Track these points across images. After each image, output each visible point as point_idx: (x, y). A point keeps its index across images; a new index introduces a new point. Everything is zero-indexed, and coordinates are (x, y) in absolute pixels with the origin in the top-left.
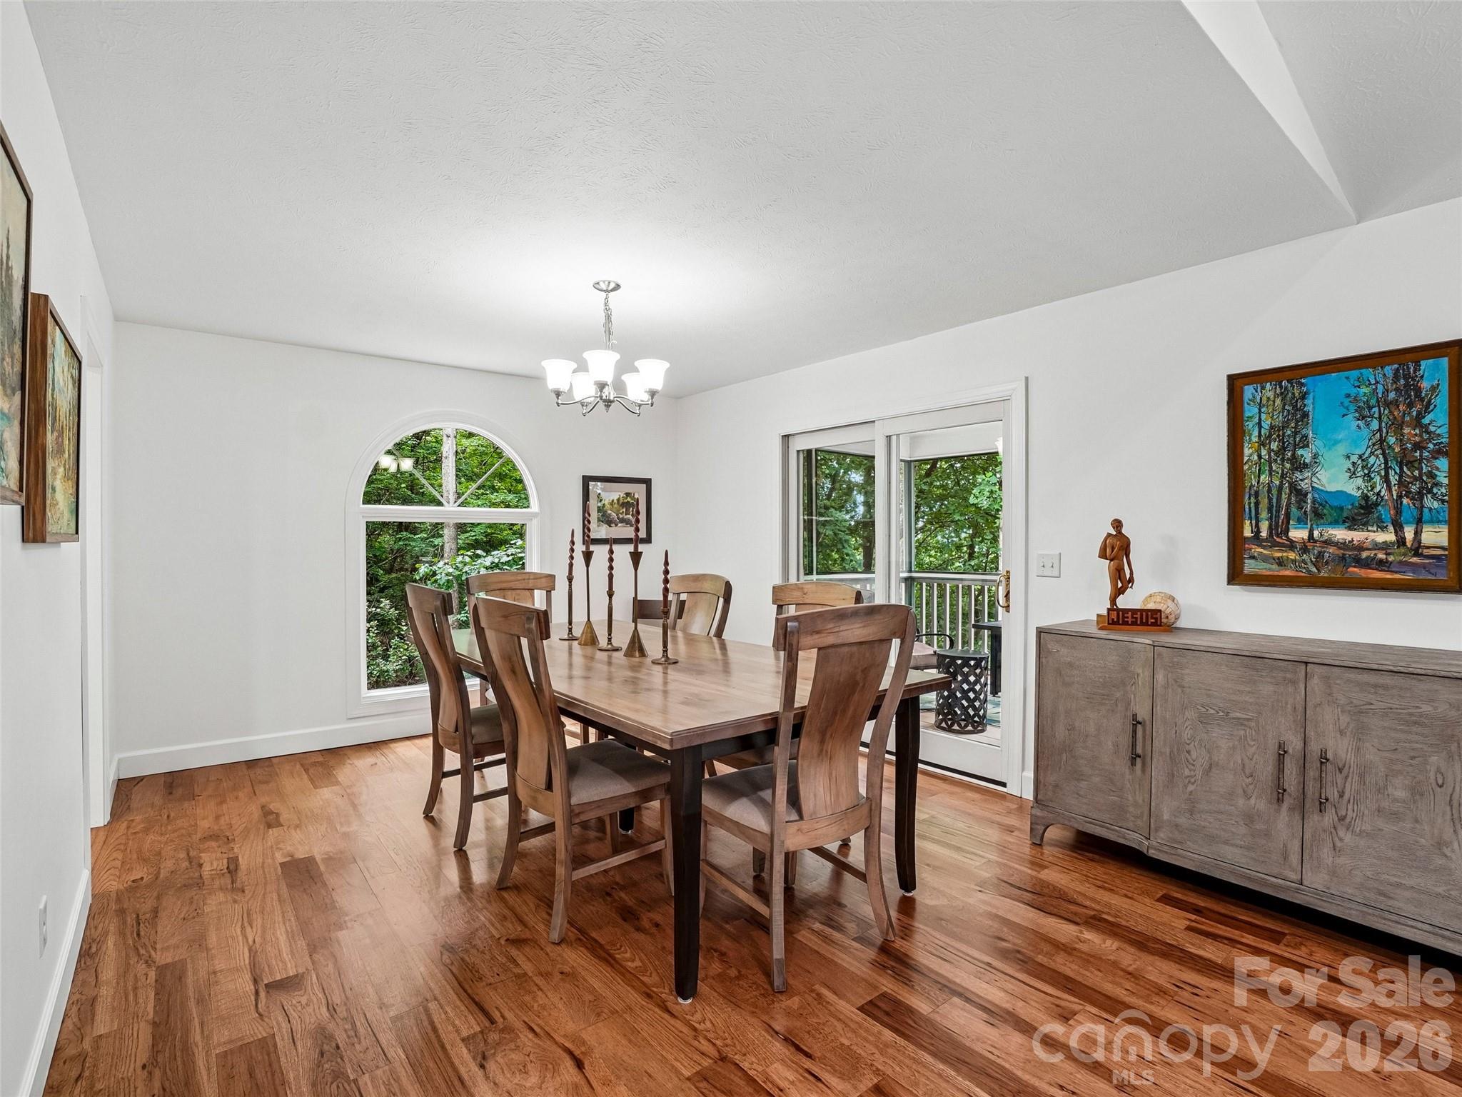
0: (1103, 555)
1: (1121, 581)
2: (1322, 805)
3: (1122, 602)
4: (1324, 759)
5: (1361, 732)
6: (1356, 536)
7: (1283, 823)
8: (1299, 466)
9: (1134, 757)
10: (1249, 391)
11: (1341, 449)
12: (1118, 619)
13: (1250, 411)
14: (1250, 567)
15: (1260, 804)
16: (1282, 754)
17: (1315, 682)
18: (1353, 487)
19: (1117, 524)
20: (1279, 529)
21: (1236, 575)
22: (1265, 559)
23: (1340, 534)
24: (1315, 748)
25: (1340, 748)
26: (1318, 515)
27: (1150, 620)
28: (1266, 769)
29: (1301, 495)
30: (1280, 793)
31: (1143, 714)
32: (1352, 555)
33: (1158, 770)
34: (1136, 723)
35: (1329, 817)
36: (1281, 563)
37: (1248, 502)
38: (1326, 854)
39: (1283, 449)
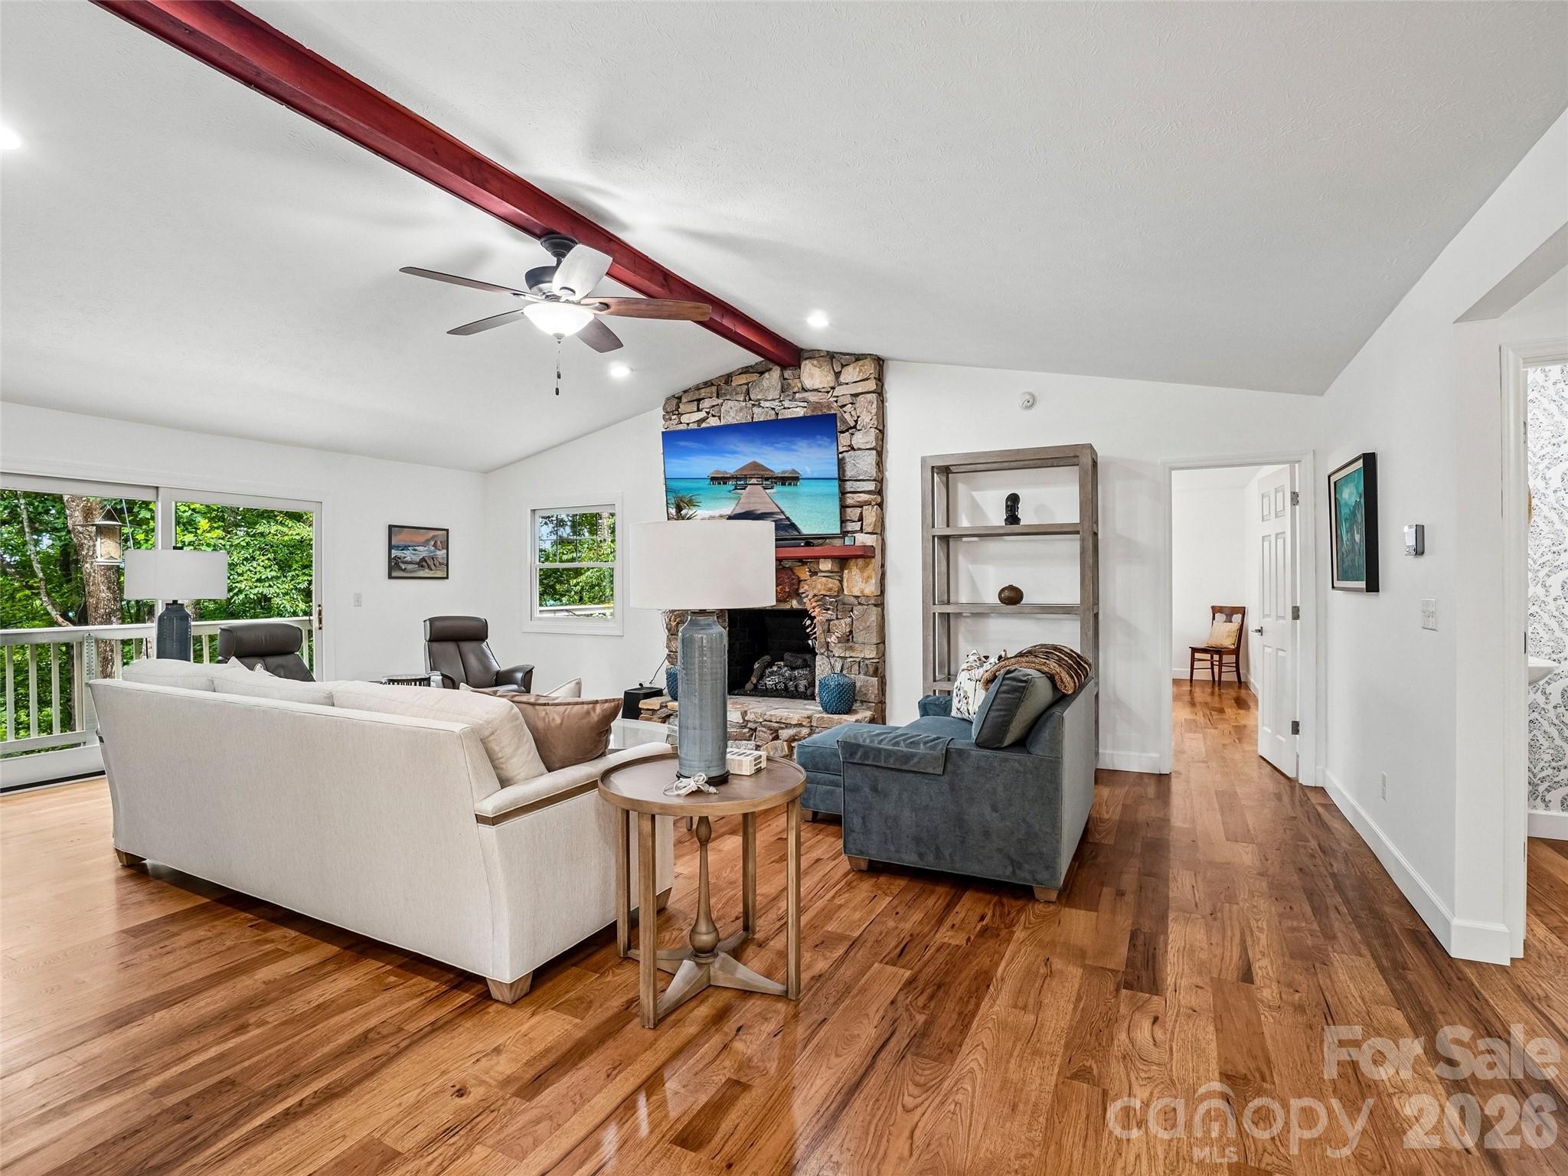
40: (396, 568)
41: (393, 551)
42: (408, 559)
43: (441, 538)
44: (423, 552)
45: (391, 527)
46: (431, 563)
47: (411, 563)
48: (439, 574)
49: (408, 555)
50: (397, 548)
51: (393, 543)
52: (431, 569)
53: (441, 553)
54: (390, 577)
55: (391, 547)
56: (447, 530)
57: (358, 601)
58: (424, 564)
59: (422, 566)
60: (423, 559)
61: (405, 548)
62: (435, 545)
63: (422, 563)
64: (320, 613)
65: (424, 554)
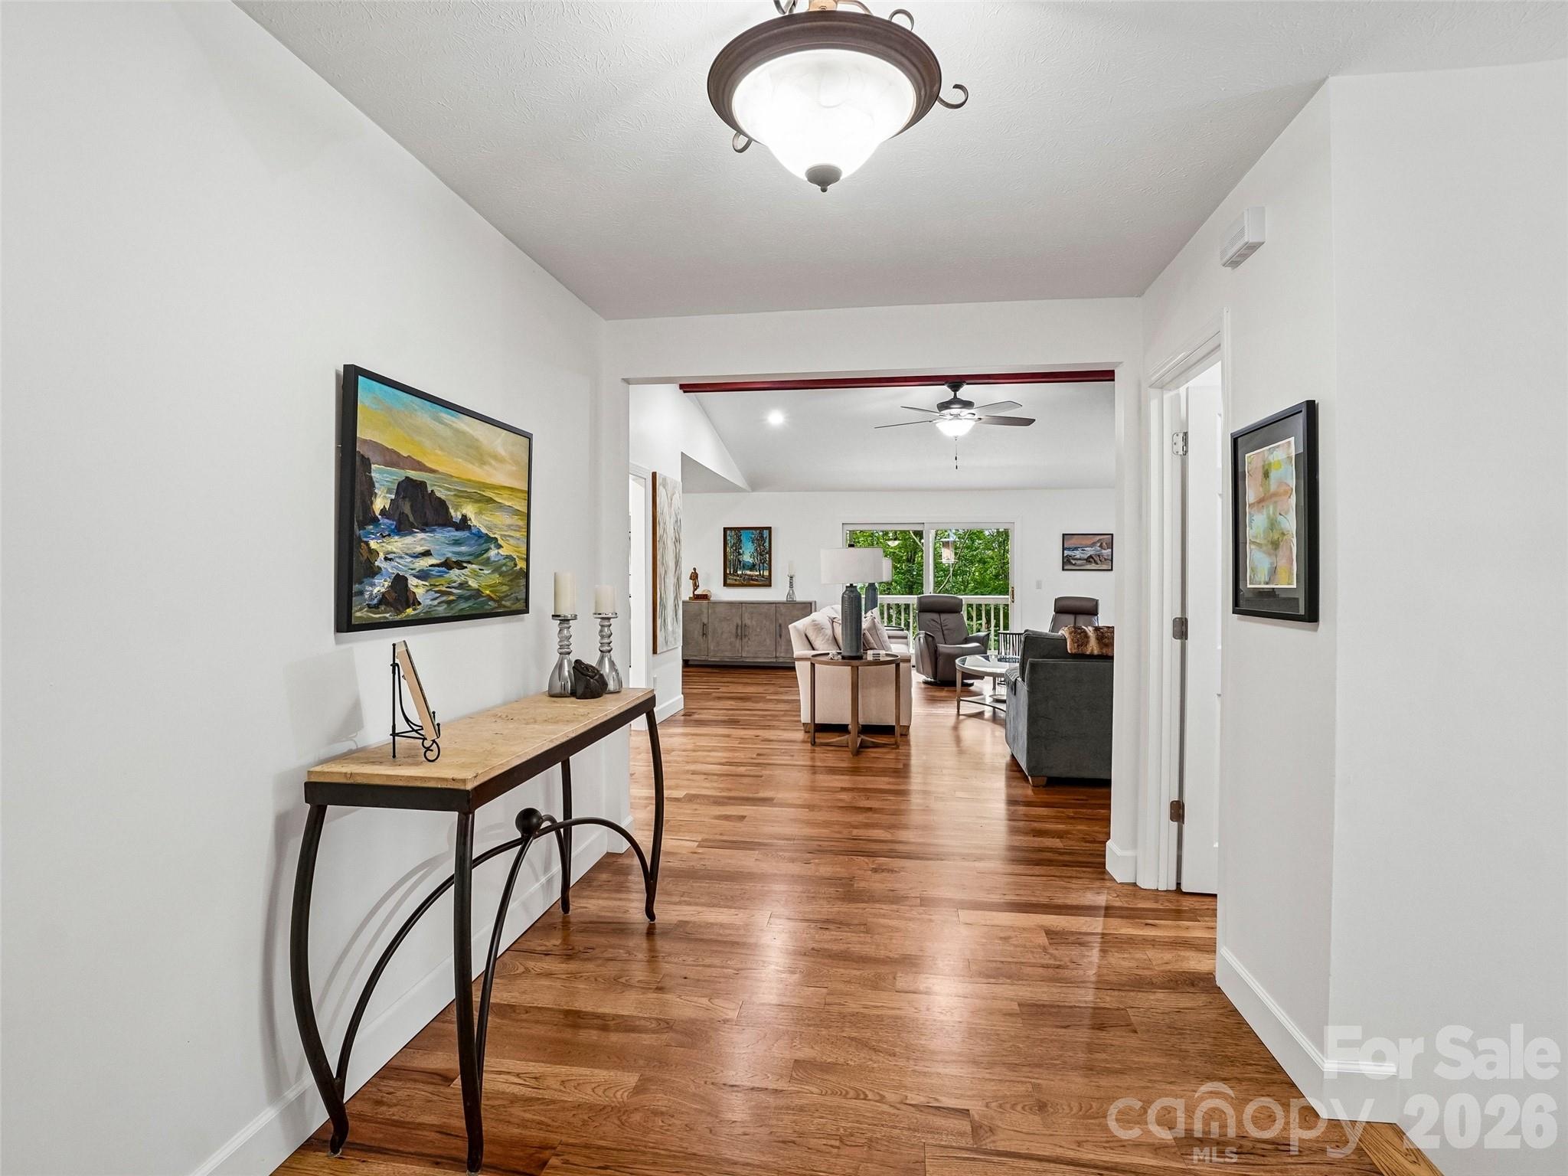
0: (691, 579)
1: (696, 587)
2: (745, 636)
3: (696, 593)
4: (745, 626)
5: (752, 618)
6: (751, 573)
7: (738, 643)
8: (740, 554)
9: (703, 634)
10: (728, 532)
11: (749, 551)
12: (697, 597)
13: (729, 538)
14: (729, 581)
15: (733, 639)
16: (737, 626)
17: (744, 608)
18: (751, 560)
19: (695, 569)
20: (735, 571)
21: (725, 584)
22: (732, 579)
23: (748, 572)
24: (744, 623)
25: (748, 622)
26: (744, 567)
27: (705, 597)
28: (734, 631)
29: (740, 562)
30: (737, 636)
31: (705, 621)
32: (751, 578)
33: (710, 637)
34: (704, 625)
35: (747, 639)
36: (736, 580)
37: (728, 563)
38: (746, 648)
39: (736, 549)
40: (1067, 563)
41: (1065, 552)
42: (1078, 557)
43: (1108, 540)
44: (1090, 551)
45: (1064, 535)
46: (1097, 559)
47: (1080, 559)
48: (1104, 567)
49: (1078, 554)
50: (1069, 549)
51: (1065, 546)
52: (1097, 564)
53: (1106, 552)
54: (1063, 570)
55: (1064, 549)
56: (1112, 535)
57: (1039, 585)
58: (1091, 560)
59: (1090, 562)
60: (1091, 557)
61: (1076, 549)
62: (1101, 546)
63: (1090, 559)
64: (1013, 591)
65: (1092, 553)
